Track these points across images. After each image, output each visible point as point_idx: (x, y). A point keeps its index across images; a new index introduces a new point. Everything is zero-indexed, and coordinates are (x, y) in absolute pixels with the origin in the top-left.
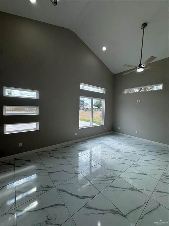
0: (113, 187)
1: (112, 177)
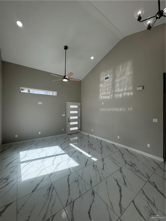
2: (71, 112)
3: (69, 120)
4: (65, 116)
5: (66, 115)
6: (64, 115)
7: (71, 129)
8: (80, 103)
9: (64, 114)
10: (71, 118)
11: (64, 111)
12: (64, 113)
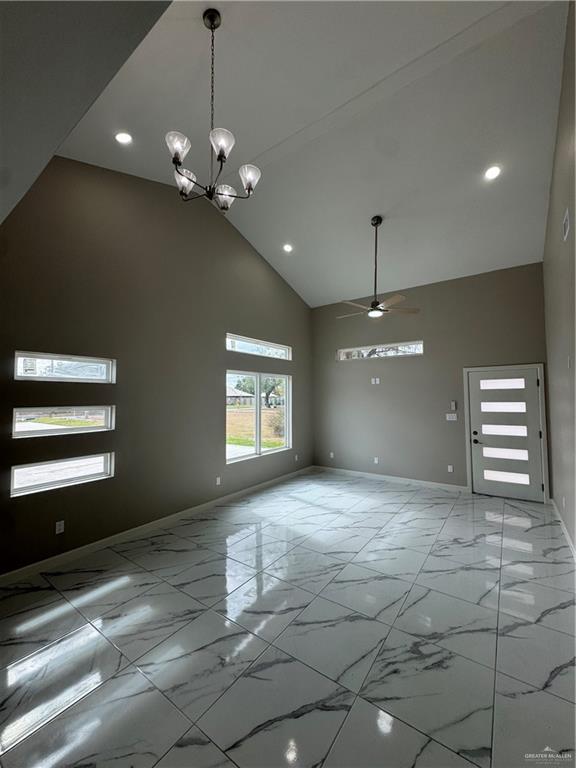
0: (342, 582)
1: (336, 565)
2: (487, 407)
3: (474, 437)
4: (455, 419)
5: (461, 417)
6: (451, 417)
7: (491, 475)
8: (539, 368)
9: (452, 412)
10: (489, 430)
11: (453, 404)
12: (453, 408)
